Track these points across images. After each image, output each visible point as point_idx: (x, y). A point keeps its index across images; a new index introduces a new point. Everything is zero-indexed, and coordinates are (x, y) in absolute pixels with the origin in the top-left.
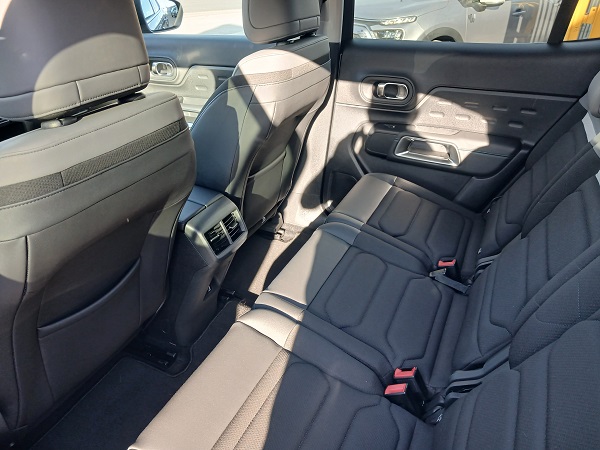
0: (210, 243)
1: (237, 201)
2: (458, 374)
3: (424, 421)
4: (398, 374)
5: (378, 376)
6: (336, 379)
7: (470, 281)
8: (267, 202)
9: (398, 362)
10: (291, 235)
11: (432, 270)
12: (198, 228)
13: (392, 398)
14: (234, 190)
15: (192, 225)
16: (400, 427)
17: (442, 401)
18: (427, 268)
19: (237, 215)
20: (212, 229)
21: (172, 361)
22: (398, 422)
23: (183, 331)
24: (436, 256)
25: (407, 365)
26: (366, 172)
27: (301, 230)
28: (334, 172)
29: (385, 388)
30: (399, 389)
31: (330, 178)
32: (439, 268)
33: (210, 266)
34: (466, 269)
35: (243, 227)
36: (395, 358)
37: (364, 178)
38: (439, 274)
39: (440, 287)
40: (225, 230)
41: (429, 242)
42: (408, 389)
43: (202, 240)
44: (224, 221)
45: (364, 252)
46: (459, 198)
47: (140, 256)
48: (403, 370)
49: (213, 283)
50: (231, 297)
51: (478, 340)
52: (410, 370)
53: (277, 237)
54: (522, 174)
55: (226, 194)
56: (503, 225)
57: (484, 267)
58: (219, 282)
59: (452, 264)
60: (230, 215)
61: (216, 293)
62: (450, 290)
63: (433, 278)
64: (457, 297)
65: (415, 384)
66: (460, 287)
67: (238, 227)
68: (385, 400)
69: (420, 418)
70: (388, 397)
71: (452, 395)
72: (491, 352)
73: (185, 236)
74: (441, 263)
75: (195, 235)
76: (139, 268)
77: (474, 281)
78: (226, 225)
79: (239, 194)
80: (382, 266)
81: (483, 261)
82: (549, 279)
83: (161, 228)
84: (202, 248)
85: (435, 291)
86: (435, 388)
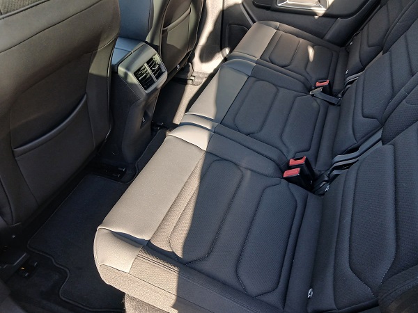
0: (139, 81)
1: (156, 48)
2: (338, 158)
3: (314, 193)
4: (292, 162)
5: (277, 165)
6: (247, 169)
7: (340, 95)
8: (180, 52)
9: (291, 154)
10: (200, 81)
11: (311, 90)
12: (128, 68)
13: (289, 179)
14: (152, 39)
15: (122, 67)
16: (297, 198)
17: (326, 179)
18: (308, 89)
19: (157, 58)
20: (139, 70)
21: (123, 174)
22: (295, 195)
23: (128, 153)
24: (314, 79)
25: (299, 155)
26: (254, 22)
27: (207, 76)
28: (230, 25)
29: (283, 173)
30: (295, 172)
31: (227, 30)
32: (316, 88)
33: (142, 99)
34: (336, 87)
35: (164, 69)
36: (288, 152)
37: (254, 26)
38: (317, 92)
39: (319, 101)
40: (149, 71)
41: (308, 70)
42: (301, 172)
43: (132, 79)
44: (148, 63)
45: (259, 79)
46: (328, 37)
47: (86, 93)
48: (295, 160)
49: (145, 115)
50: (161, 127)
51: (354, 131)
52: (301, 158)
53: (190, 82)
54: (378, 10)
55: (147, 43)
56: (366, 48)
57: (351, 83)
58: (151, 114)
59: (326, 83)
60: (152, 59)
61: (149, 124)
62: (326, 103)
63: (313, 95)
64: (331, 107)
65: (305, 168)
66: (333, 100)
67: (159, 68)
68: (284, 181)
69: (311, 191)
70: (286, 179)
71: (335, 172)
72: (364, 138)
73: (119, 77)
74: (318, 84)
75: (126, 75)
76: (86, 102)
77: (343, 95)
78: (149, 66)
79: (157, 43)
80: (274, 89)
81: (350, 79)
82: (413, 76)
83: (98, 68)
84: (133, 85)
85: (315, 104)
86: (320, 171)
